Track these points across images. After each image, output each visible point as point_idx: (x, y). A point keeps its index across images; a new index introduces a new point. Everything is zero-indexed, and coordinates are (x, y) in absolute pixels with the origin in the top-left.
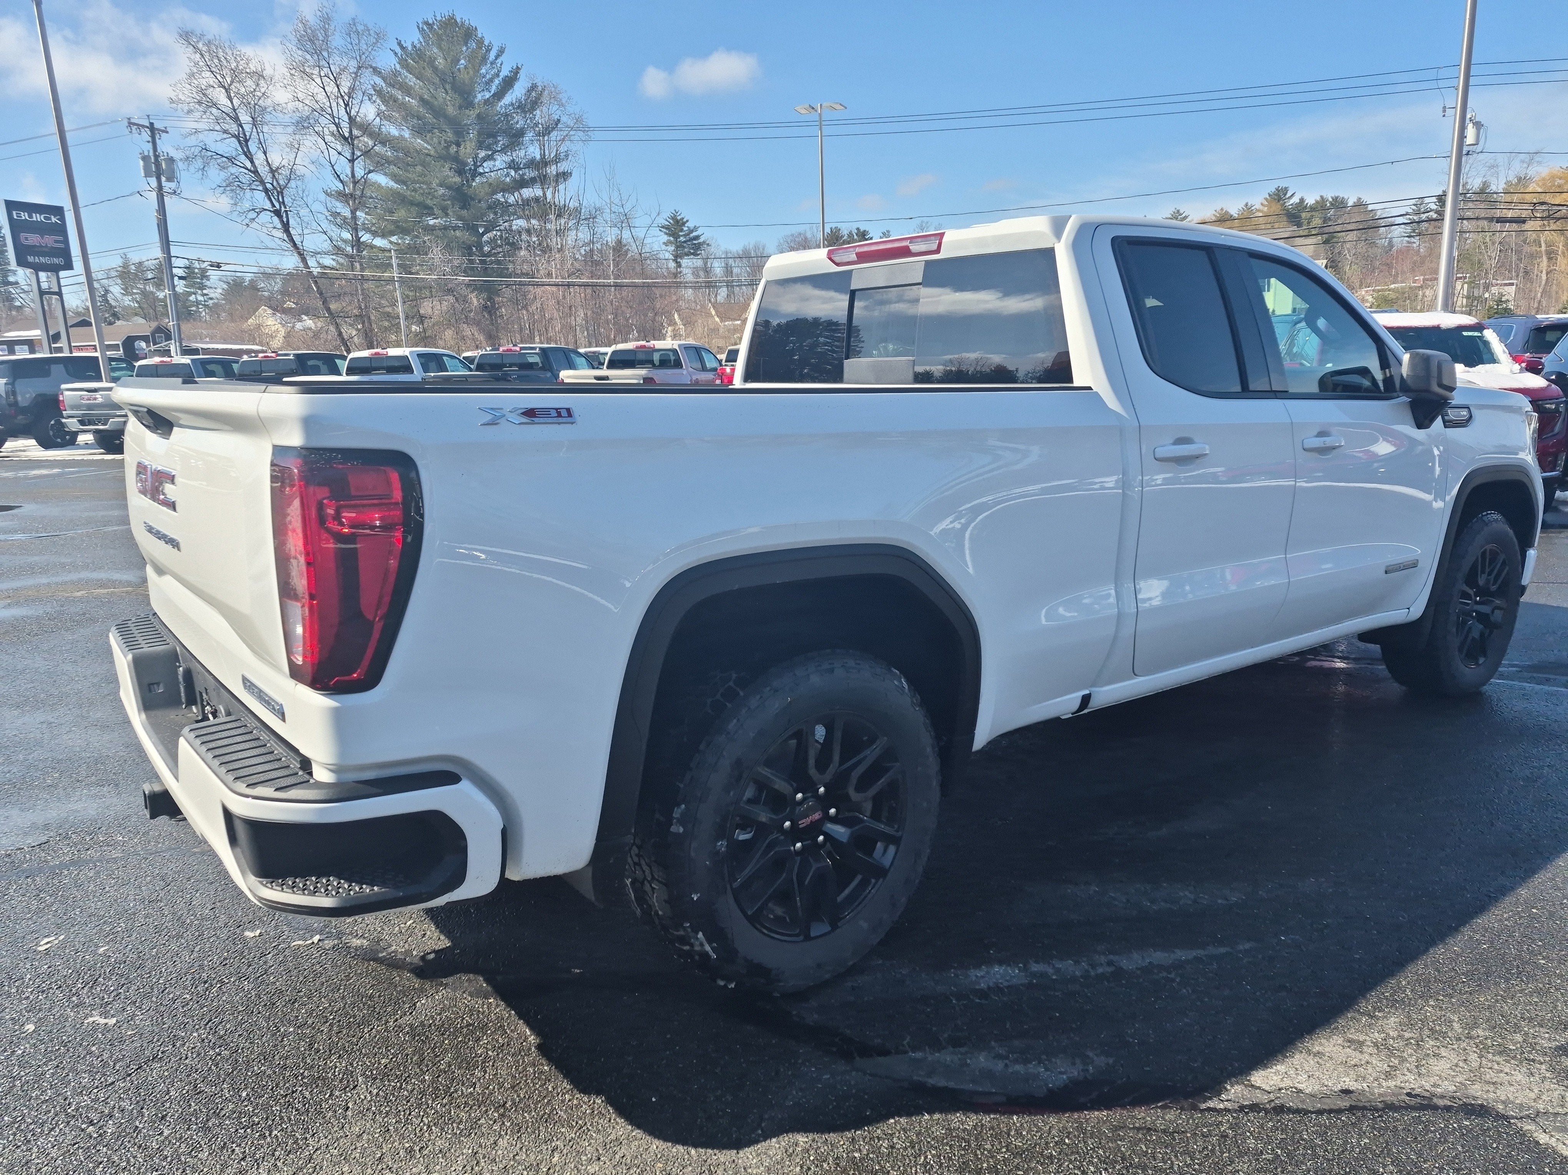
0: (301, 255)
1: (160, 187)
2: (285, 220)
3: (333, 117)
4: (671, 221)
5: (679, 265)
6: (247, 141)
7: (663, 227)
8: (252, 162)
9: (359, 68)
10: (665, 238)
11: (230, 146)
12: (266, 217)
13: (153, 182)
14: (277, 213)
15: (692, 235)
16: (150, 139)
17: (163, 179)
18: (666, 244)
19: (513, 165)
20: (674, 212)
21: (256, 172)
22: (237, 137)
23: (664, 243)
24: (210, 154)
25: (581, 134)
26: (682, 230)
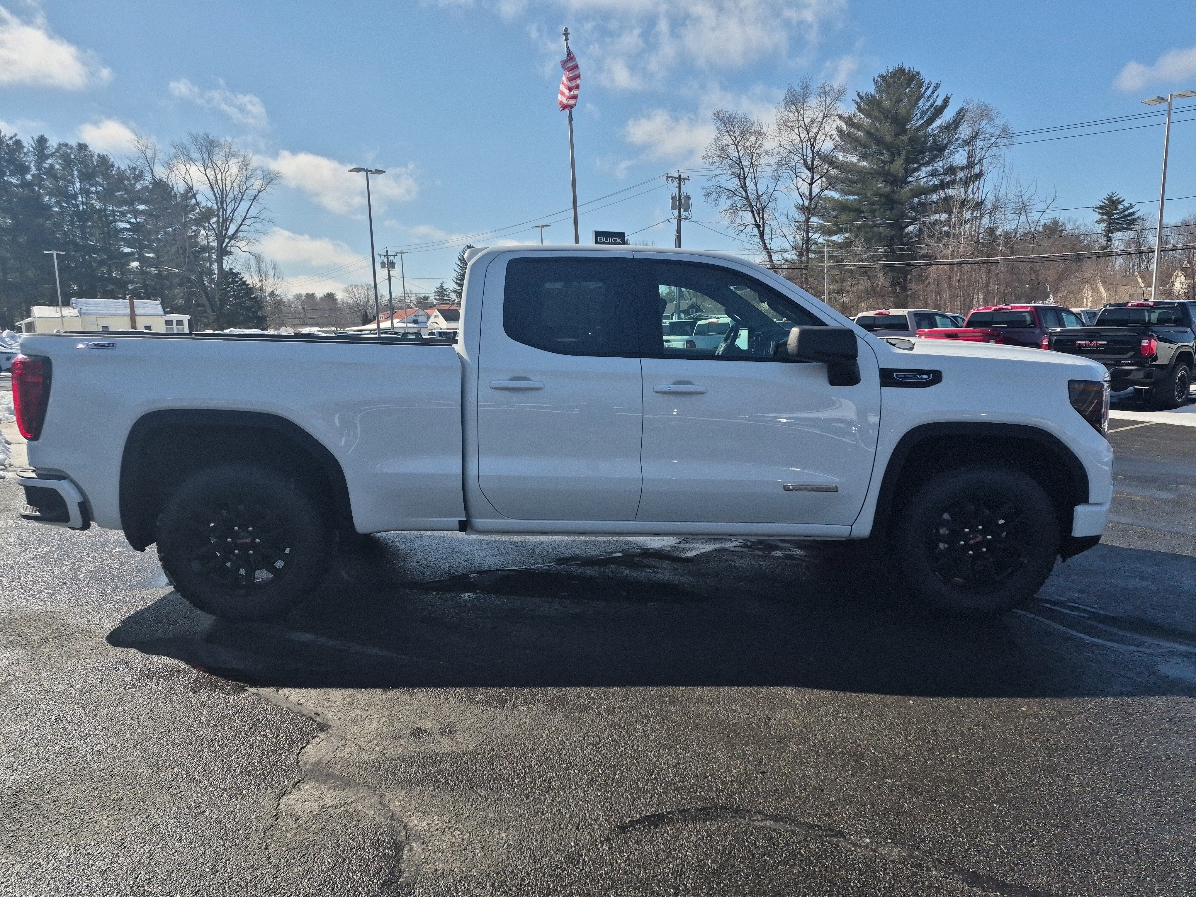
0: (768, 253)
1: (680, 215)
2: (762, 229)
3: (803, 155)
4: (1107, 202)
5: (1109, 239)
6: (745, 178)
7: (1097, 208)
8: (746, 192)
9: (824, 117)
10: (1098, 217)
11: (733, 184)
12: (749, 229)
13: (676, 212)
14: (758, 226)
15: (1126, 213)
16: (678, 185)
17: (682, 210)
18: (1098, 222)
19: (934, 174)
20: (1110, 194)
21: (747, 198)
22: (739, 176)
23: (1097, 222)
24: (722, 189)
25: (1005, 140)
26: (1116, 209)
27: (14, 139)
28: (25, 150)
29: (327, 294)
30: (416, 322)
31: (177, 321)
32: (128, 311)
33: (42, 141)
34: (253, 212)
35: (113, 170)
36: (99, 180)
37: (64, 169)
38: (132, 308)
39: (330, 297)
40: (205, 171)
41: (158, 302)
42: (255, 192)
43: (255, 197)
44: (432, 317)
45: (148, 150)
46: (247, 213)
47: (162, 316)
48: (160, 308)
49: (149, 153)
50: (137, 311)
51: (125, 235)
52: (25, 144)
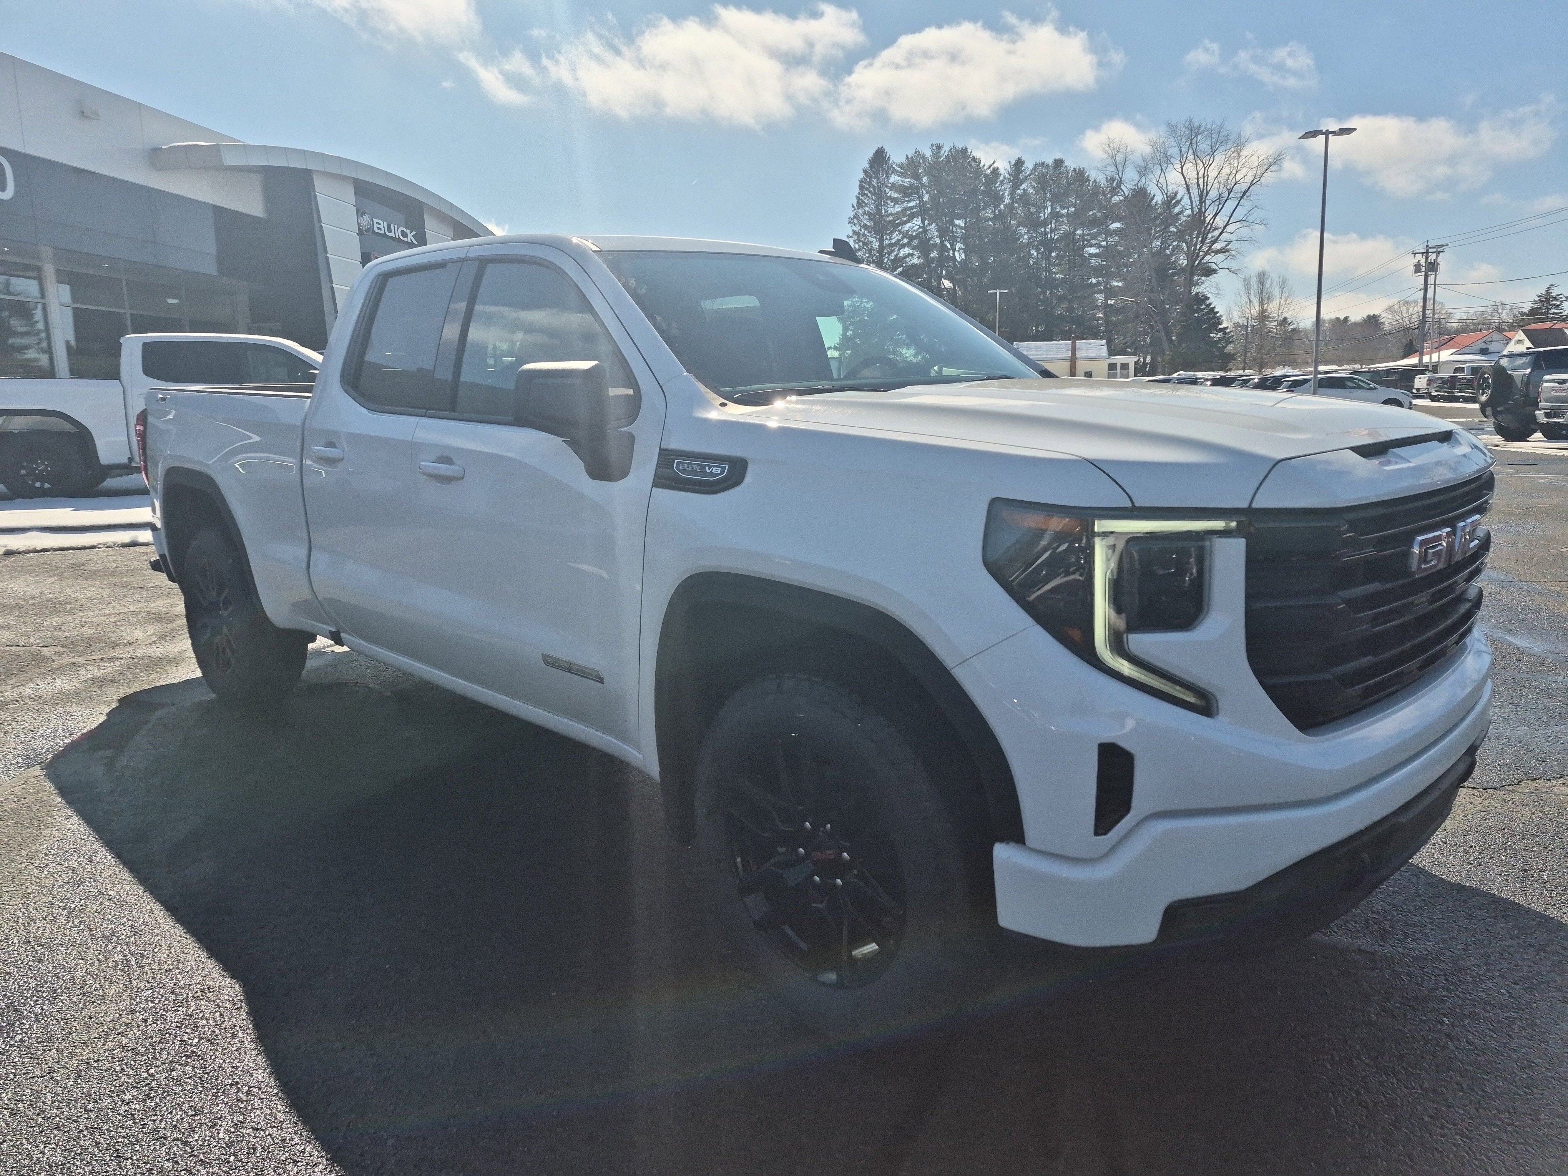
27: (992, 168)
28: (1001, 178)
29: (1369, 317)
30: (1484, 352)
31: (1122, 364)
32: (1069, 354)
33: (1019, 163)
34: (1239, 214)
35: (1088, 185)
36: (1072, 199)
37: (1037, 193)
38: (1074, 350)
39: (1373, 321)
40: (1182, 168)
41: (1104, 342)
42: (1244, 187)
43: (1244, 193)
44: (1512, 343)
45: (1119, 154)
46: (1230, 217)
47: (1105, 359)
48: (1105, 348)
49: (1120, 158)
50: (1079, 354)
51: (1094, 262)
52: (1002, 171)
